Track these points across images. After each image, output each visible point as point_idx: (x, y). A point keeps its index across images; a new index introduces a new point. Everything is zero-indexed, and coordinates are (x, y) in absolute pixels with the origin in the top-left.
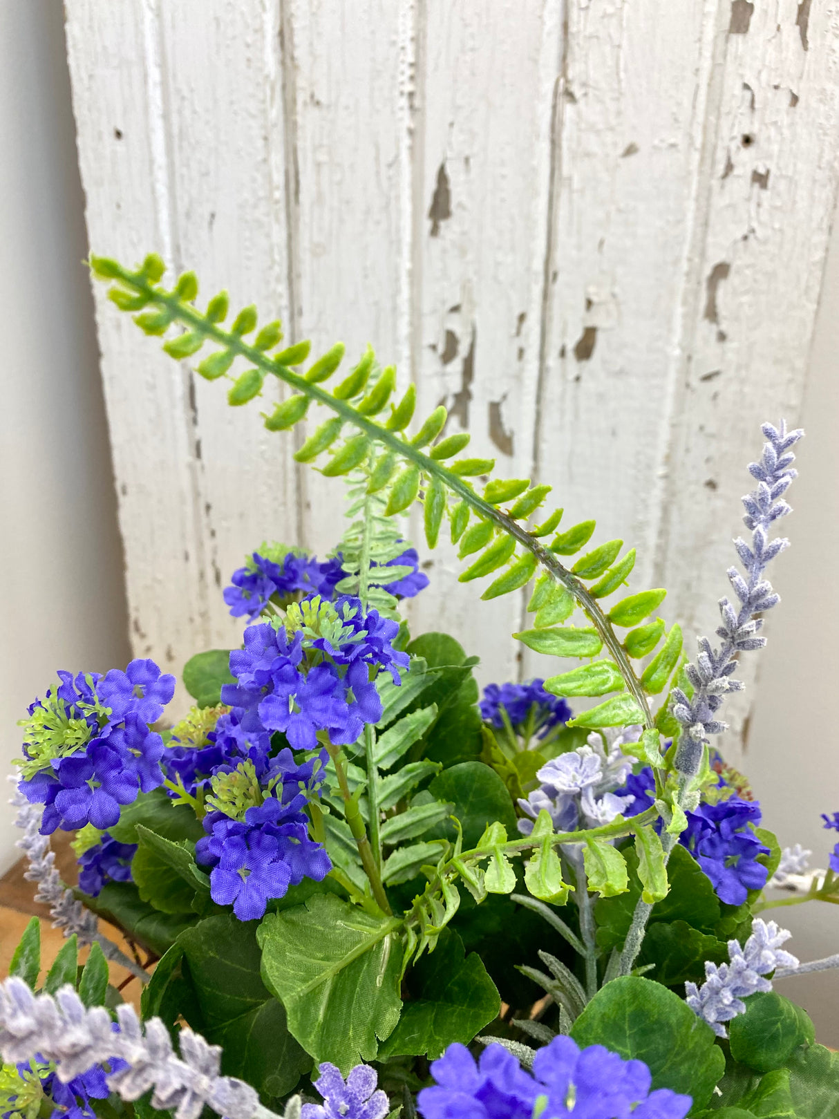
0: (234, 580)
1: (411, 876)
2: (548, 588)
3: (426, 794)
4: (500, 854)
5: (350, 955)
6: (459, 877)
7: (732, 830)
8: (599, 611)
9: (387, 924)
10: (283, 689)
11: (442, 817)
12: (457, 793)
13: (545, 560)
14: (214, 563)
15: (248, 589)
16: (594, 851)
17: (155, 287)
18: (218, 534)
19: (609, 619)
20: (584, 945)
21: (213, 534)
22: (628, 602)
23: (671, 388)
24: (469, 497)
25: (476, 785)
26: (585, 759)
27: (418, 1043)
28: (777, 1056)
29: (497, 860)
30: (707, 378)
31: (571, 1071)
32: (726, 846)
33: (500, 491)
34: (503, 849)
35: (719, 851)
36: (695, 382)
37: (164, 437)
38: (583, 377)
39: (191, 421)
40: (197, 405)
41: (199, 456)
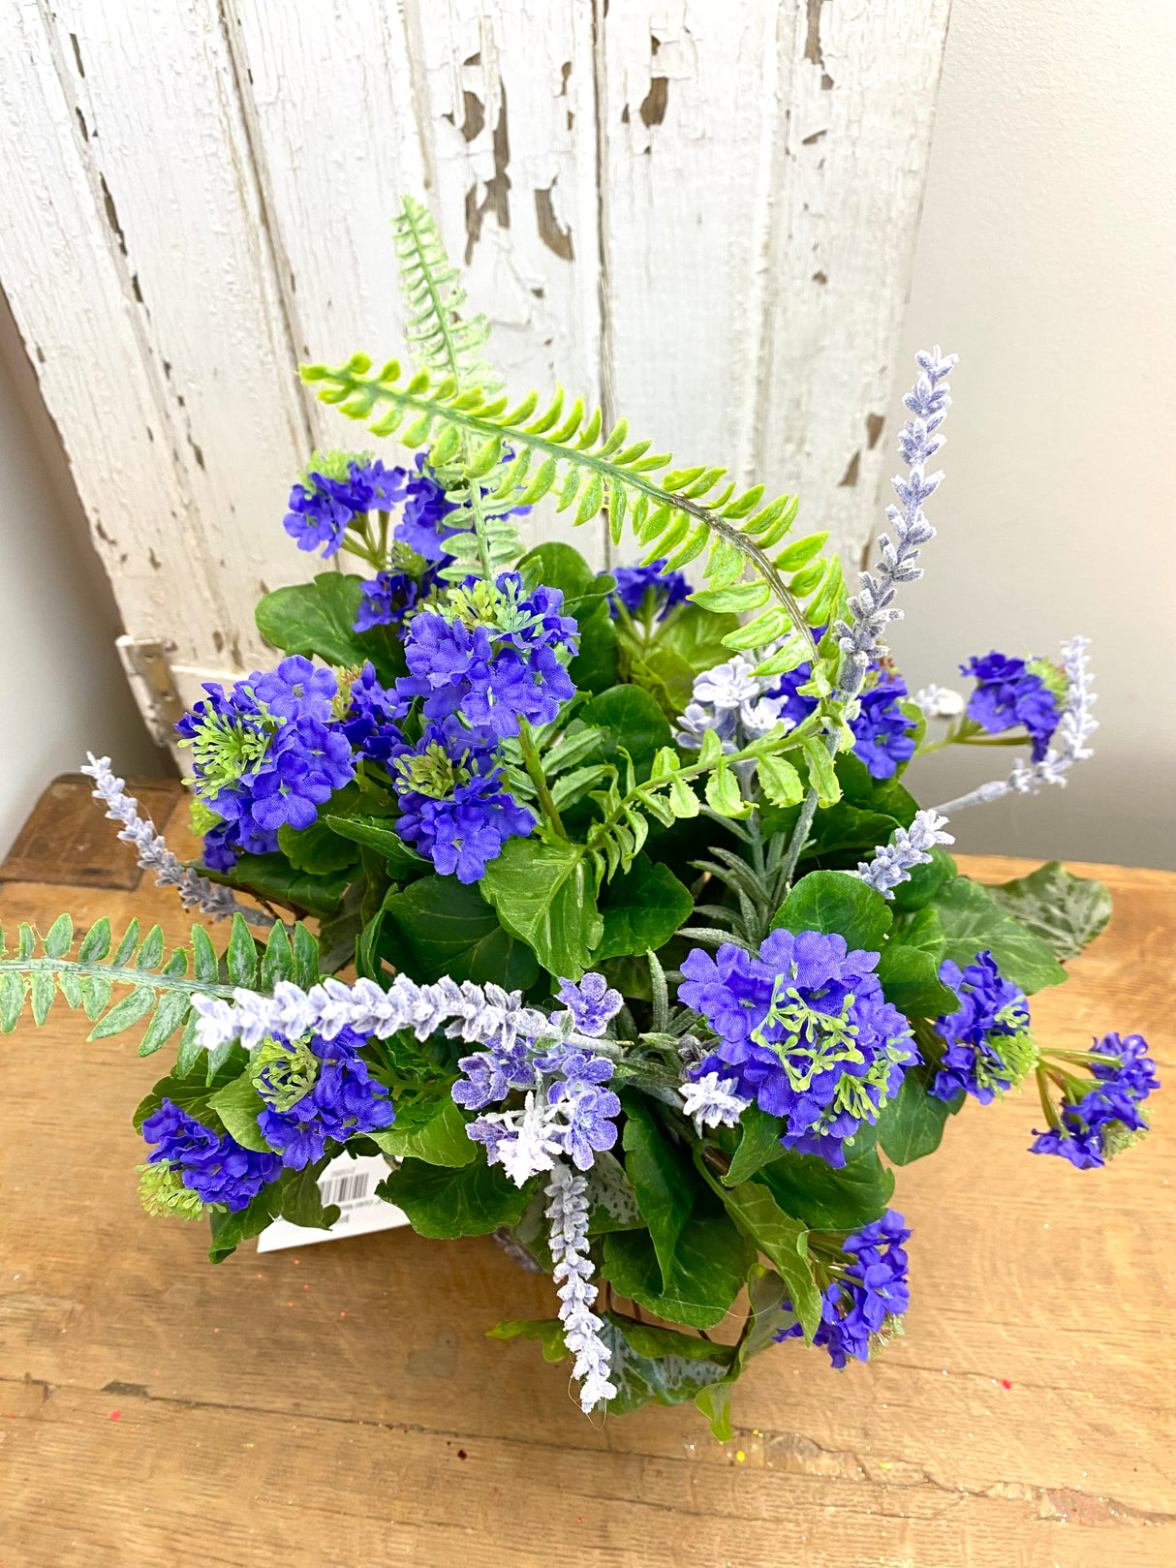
0: (292, 506)
1: (575, 800)
2: (720, 552)
3: (577, 721)
4: (680, 780)
5: (554, 888)
6: (643, 805)
7: (881, 712)
8: (765, 559)
9: (575, 853)
10: (479, 685)
11: (598, 741)
12: (608, 717)
13: (716, 527)
14: (189, 439)
15: (312, 514)
16: (767, 765)
17: (360, 377)
18: (186, 401)
19: (775, 566)
20: (750, 834)
21: (181, 401)
22: (794, 548)
23: (766, 156)
24: (648, 489)
25: (627, 706)
26: (738, 670)
27: (622, 945)
28: (926, 895)
29: (678, 786)
30: (810, 141)
31: (791, 952)
32: (876, 727)
33: (678, 481)
34: (681, 775)
35: (870, 733)
36: (796, 147)
37: (82, 275)
38: (653, 149)
39: (118, 251)
40: (122, 226)
41: (139, 298)
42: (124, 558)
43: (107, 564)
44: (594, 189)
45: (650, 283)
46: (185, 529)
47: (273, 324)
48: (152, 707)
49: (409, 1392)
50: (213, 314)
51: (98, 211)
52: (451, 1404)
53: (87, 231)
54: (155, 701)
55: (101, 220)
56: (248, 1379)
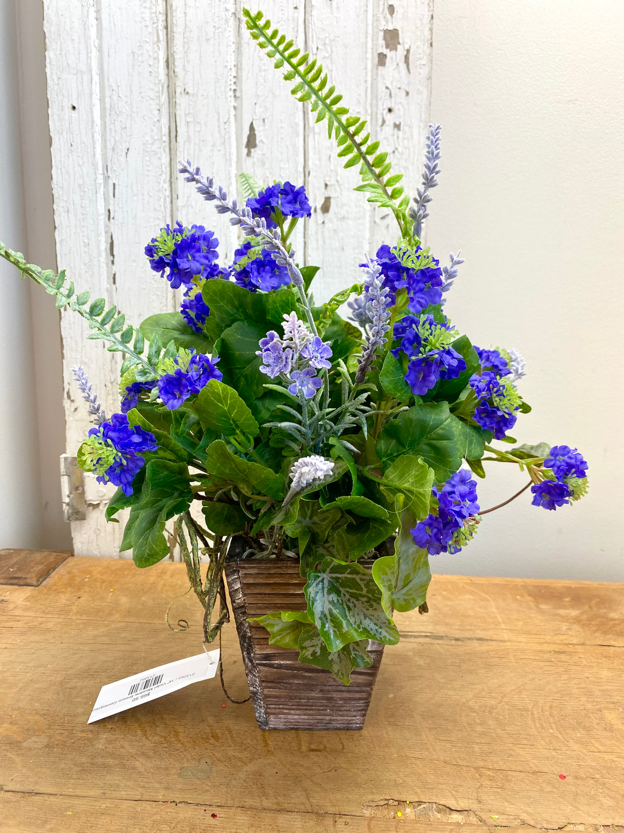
2: (364, 168)
8: (381, 182)
13: (363, 157)
17: (258, 23)
19: (385, 186)
23: (368, 225)
24: (341, 124)
33: (351, 120)
36: (378, 220)
37: (93, 273)
38: (326, 222)
39: (110, 263)
40: (114, 253)
41: (114, 283)
42: (76, 409)
43: (67, 412)
44: (302, 239)
45: (324, 274)
46: (109, 394)
47: (169, 294)
48: (69, 496)
49: (179, 786)
50: (144, 289)
51: (106, 249)
52: (208, 791)
53: (100, 255)
54: (70, 493)
55: (106, 252)
56: (72, 781)
